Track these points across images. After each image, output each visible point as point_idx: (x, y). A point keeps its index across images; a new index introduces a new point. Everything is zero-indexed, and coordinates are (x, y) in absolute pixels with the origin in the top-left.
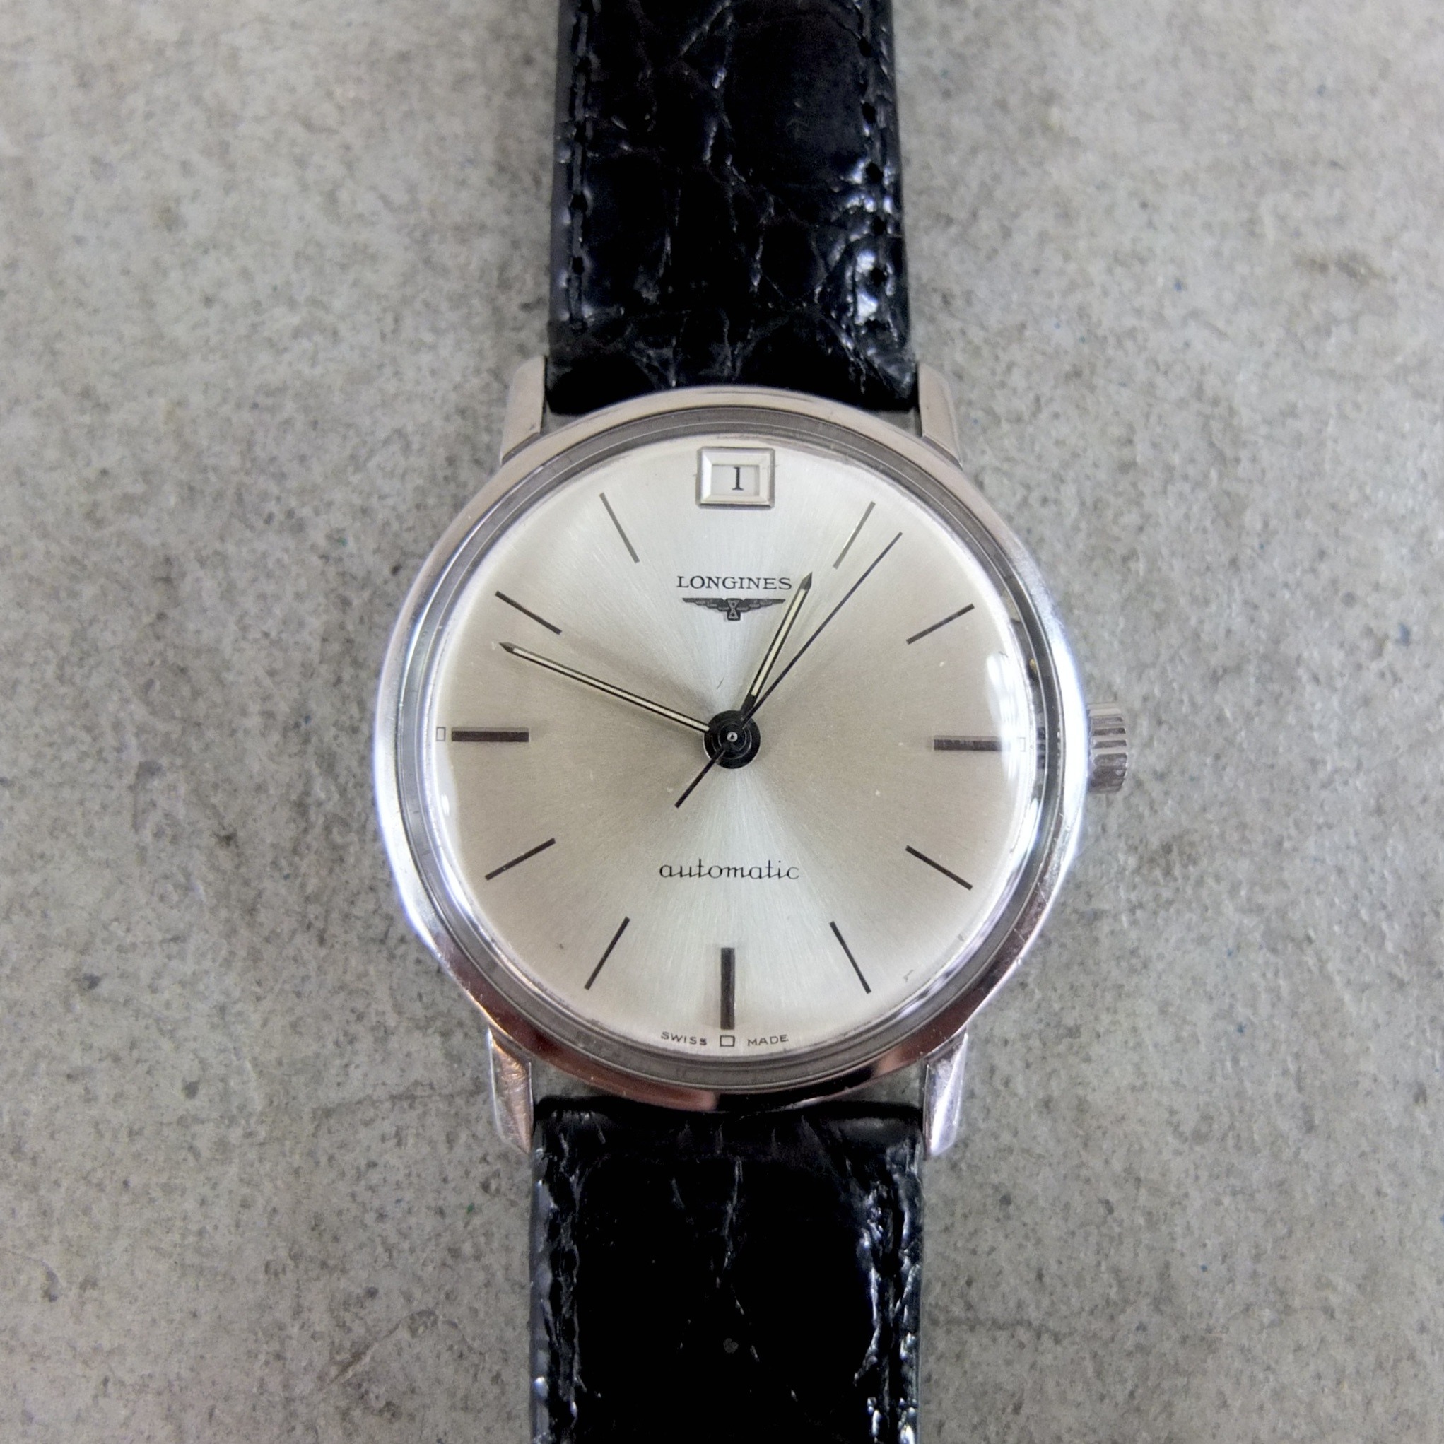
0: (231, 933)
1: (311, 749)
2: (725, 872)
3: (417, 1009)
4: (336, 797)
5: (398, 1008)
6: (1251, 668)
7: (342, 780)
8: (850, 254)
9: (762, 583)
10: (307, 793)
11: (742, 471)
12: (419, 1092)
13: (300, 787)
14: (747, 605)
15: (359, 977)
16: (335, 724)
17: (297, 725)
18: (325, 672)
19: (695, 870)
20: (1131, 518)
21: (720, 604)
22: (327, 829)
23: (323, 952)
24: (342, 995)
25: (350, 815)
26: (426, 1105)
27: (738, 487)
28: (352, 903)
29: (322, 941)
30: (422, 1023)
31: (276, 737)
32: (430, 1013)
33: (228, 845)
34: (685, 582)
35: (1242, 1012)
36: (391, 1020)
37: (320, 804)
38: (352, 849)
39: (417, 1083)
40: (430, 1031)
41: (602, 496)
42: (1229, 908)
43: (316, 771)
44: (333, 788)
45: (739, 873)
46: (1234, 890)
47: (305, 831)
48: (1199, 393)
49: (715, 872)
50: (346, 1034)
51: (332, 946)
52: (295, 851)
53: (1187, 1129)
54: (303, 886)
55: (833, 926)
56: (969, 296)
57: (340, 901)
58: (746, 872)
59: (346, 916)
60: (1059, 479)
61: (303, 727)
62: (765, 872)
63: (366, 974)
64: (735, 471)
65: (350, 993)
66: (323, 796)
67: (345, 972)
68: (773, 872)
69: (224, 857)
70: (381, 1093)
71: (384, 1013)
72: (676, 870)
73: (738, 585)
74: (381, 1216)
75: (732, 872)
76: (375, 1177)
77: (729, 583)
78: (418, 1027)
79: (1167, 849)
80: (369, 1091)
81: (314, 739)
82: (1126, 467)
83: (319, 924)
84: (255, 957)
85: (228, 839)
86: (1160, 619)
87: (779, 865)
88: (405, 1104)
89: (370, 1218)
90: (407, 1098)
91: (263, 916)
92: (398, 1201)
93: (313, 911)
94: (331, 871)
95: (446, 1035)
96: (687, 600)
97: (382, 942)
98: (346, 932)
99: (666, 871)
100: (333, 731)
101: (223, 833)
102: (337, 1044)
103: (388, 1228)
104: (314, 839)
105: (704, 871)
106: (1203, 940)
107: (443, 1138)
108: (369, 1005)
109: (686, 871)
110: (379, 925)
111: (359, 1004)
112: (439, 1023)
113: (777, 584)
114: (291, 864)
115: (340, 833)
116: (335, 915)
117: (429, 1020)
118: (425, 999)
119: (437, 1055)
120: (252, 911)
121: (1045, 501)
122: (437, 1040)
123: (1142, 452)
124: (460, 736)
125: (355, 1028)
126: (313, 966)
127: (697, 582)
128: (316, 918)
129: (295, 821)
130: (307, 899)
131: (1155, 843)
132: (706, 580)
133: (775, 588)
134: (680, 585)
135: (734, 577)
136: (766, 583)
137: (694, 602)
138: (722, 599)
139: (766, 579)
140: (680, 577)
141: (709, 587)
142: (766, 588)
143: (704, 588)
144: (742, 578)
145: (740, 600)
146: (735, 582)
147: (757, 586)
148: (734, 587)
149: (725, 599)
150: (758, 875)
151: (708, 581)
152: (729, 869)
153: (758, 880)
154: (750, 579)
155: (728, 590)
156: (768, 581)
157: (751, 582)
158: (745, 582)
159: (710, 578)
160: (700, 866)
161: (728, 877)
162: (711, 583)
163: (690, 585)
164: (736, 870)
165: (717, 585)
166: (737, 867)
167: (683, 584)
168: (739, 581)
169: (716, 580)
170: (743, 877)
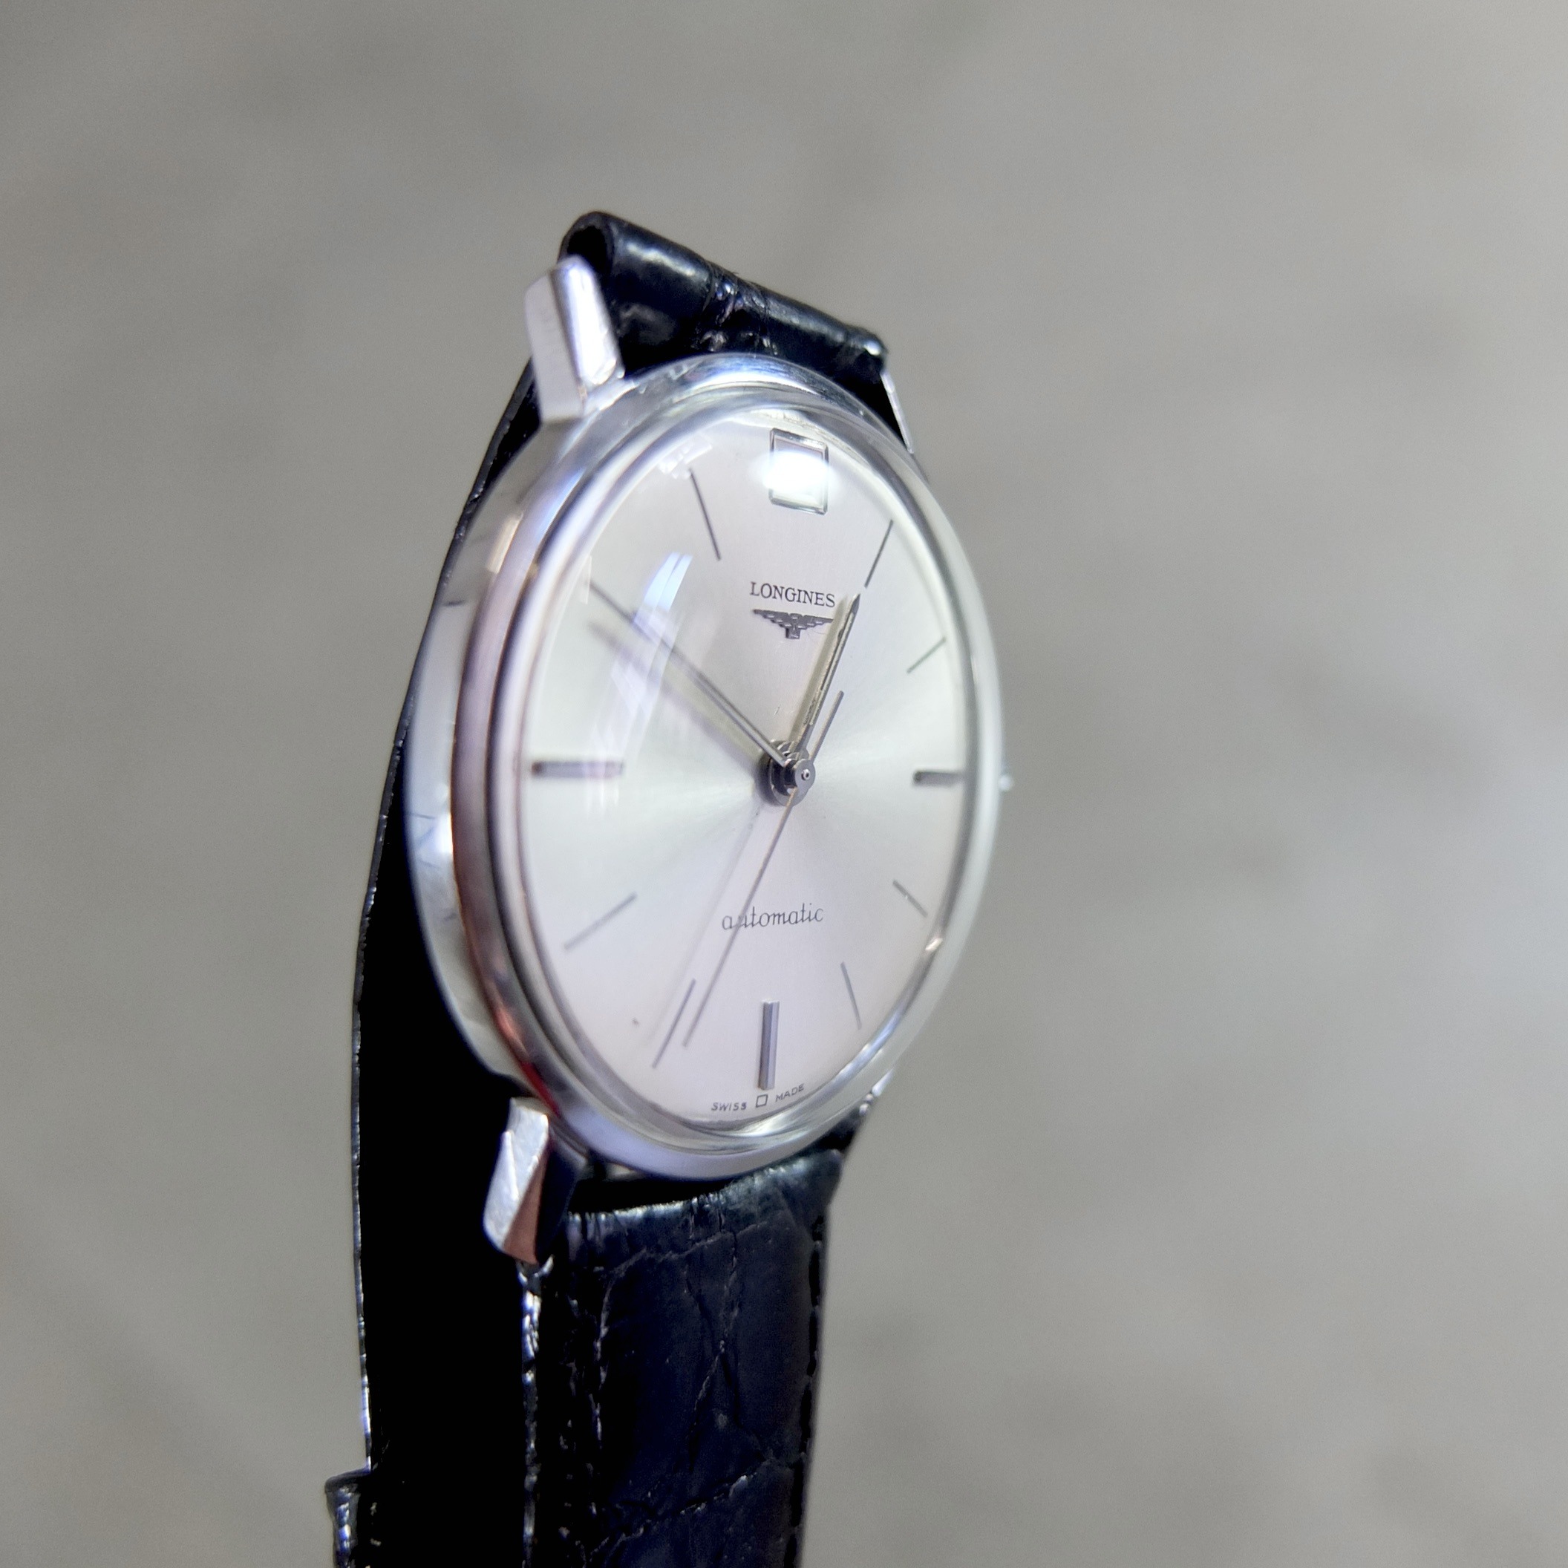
2: (771, 919)
9: (814, 597)
19: (749, 921)
21: (783, 618)
34: (757, 590)
45: (781, 919)
49: (764, 920)
55: (844, 967)
58: (786, 918)
62: (800, 916)
68: (806, 915)
72: (735, 921)
73: (796, 597)
75: (777, 919)
77: (790, 595)
87: (810, 908)
96: (756, 612)
99: (726, 925)
105: (757, 921)
113: (825, 600)
127: (766, 591)
132: (773, 589)
133: (823, 605)
134: (752, 594)
135: (793, 590)
136: (817, 598)
137: (765, 614)
138: (787, 614)
139: (817, 594)
140: (754, 584)
141: (775, 597)
142: (816, 604)
143: (771, 598)
144: (800, 591)
145: (799, 616)
146: (794, 595)
147: (811, 601)
148: (794, 600)
149: (789, 613)
150: (795, 920)
151: (775, 591)
152: (775, 916)
153: (795, 925)
154: (806, 592)
155: (789, 602)
156: (819, 596)
157: (806, 596)
158: (802, 596)
159: (776, 587)
160: (753, 915)
161: (774, 923)
162: (777, 594)
163: (760, 595)
164: (779, 916)
165: (781, 596)
166: (781, 914)
167: (755, 592)
168: (797, 593)
169: (780, 590)
170: (784, 922)
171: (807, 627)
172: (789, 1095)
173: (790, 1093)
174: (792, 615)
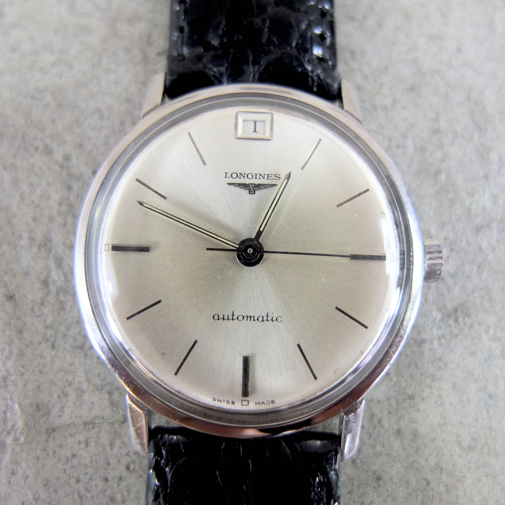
0: (11, 343)
1: (51, 256)
2: (245, 318)
3: (98, 381)
4: (62, 278)
5: (89, 381)
6: (495, 226)
7: (66, 271)
8: (310, 26)
9: (266, 176)
10: (48, 276)
11: (257, 123)
12: (97, 421)
13: (45, 273)
14: (258, 186)
15: (71, 365)
16: (63, 244)
17: (46, 245)
18: (59, 220)
19: (231, 317)
20: (439, 155)
21: (245, 186)
22: (58, 294)
23: (53, 353)
24: (62, 373)
25: (68, 287)
26: (100, 427)
27: (255, 131)
28: (68, 329)
29: (53, 347)
30: (100, 388)
31: (35, 250)
32: (104, 383)
33: (11, 300)
34: (229, 175)
35: (491, 389)
36: (85, 386)
37: (54, 282)
38: (69, 304)
39: (96, 417)
40: (103, 391)
41: (189, 134)
42: (485, 339)
43: (53, 265)
44: (61, 274)
45: (252, 319)
46: (487, 330)
47: (48, 294)
48: (469, 98)
49: (241, 318)
50: (63, 392)
51: (58, 350)
52: (42, 304)
53: (465, 444)
54: (45, 321)
55: (299, 346)
56: (363, 53)
57: (62, 329)
58: (256, 319)
59: (65, 336)
60: (405, 136)
61: (48, 245)
62: (265, 318)
63: (73, 363)
64: (253, 124)
65: (66, 372)
66: (56, 278)
67: (64, 362)
68: (269, 318)
69: (9, 306)
70: (78, 421)
71: (81, 382)
72: (221, 317)
73: (254, 177)
74: (78, 481)
75: (249, 318)
76: (75, 462)
77: (250, 176)
78: (97, 389)
79: (456, 310)
80: (73, 420)
81: (53, 251)
82: (436, 131)
83: (52, 339)
84: (21, 354)
85: (11, 298)
86: (452, 202)
87: (272, 315)
88: (90, 426)
89: (72, 481)
90: (91, 423)
91: (26, 335)
92: (86, 474)
93: (49, 333)
94: (59, 314)
95: (110, 393)
96: (229, 184)
97: (82, 348)
98: (65, 343)
99: (216, 317)
100: (62, 247)
101: (8, 294)
102: (59, 397)
103: (81, 487)
104: (51, 298)
105: (235, 317)
106: (473, 354)
107: (108, 443)
108: (74, 378)
109: (226, 317)
110: (80, 340)
111: (70, 378)
112: (108, 388)
113: (273, 177)
114: (40, 310)
115: (64, 296)
116: (60, 335)
117: (103, 386)
118: (101, 376)
119: (106, 403)
120: (20, 332)
121: (398, 146)
122: (107, 396)
123: (443, 124)
124: (115, 248)
125: (67, 389)
126: (48, 359)
127: (234, 176)
128: (51, 336)
129: (43, 290)
130: (47, 327)
131: (450, 307)
132: (239, 175)
133: (273, 179)
134: (226, 177)
135: (252, 174)
136: (268, 177)
137: (234, 185)
138: (246, 184)
139: (268, 175)
140: (226, 173)
141: (240, 178)
142: (268, 179)
143: (237, 178)
144: (256, 174)
145: (255, 184)
146: (252, 176)
147: (264, 178)
148: (252, 178)
149: (247, 184)
150: (262, 320)
152: (247, 317)
153: (262, 322)
154: (260, 175)
155: (249, 179)
156: (269, 176)
157: (261, 176)
158: (258, 176)
159: (241, 174)
160: (233, 315)
161: (247, 320)
162: (241, 176)
163: (231, 177)
164: (251, 317)
165: (244, 177)
166: (252, 316)
167: (227, 176)
168: (255, 175)
169: (243, 175)
170: (254, 320)
171: (260, 189)
172: (264, 403)
173: (266, 403)
174: (249, 184)
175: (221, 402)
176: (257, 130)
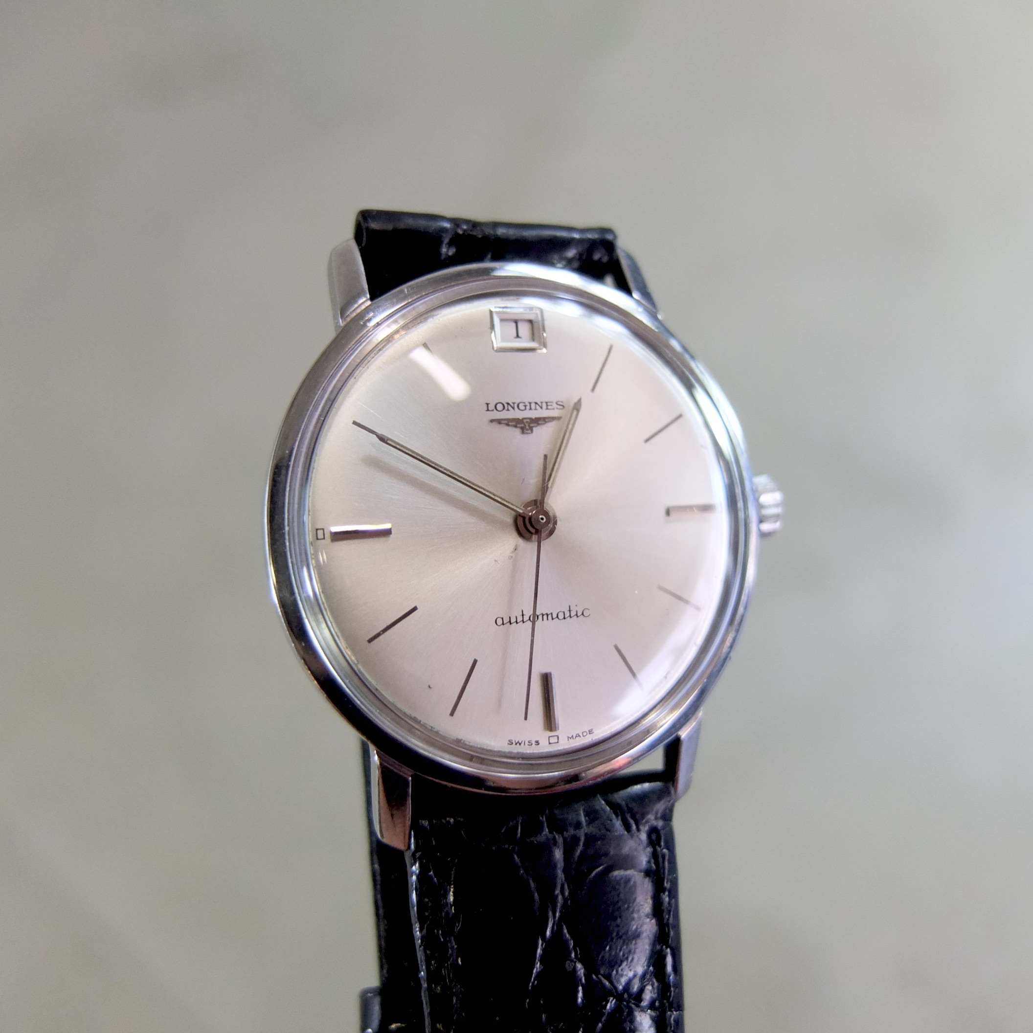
2: (540, 617)
9: (544, 405)
11: (520, 324)
19: (520, 619)
21: (516, 423)
27: (518, 336)
34: (491, 407)
41: (425, 345)
45: (550, 617)
55: (617, 648)
58: (555, 616)
62: (567, 614)
64: (514, 324)
68: (573, 613)
72: (506, 620)
73: (528, 407)
75: (545, 617)
77: (522, 407)
87: (576, 609)
96: (492, 421)
99: (500, 622)
105: (526, 618)
109: (513, 620)
113: (555, 406)
127: (500, 407)
132: (506, 405)
133: (554, 409)
134: (488, 410)
135: (525, 403)
136: (547, 405)
137: (499, 421)
138: (518, 419)
139: (547, 403)
140: (488, 404)
141: (508, 410)
142: (547, 409)
143: (504, 411)
144: (530, 403)
145: (531, 419)
146: (525, 406)
148: (526, 409)
149: (521, 418)
150: (563, 617)
151: (507, 406)
152: (543, 615)
153: (564, 620)
154: (536, 403)
155: (521, 411)
156: (549, 404)
157: (537, 405)
158: (533, 406)
159: (508, 404)
160: (523, 615)
161: (543, 620)
162: (510, 408)
163: (495, 410)
164: (547, 615)
165: (513, 408)
166: (548, 613)
167: (490, 409)
168: (528, 405)
169: (512, 405)
170: (553, 619)
171: (539, 424)
172: (579, 736)
173: (581, 735)
174: (523, 418)
175: (520, 744)
176: (520, 335)
